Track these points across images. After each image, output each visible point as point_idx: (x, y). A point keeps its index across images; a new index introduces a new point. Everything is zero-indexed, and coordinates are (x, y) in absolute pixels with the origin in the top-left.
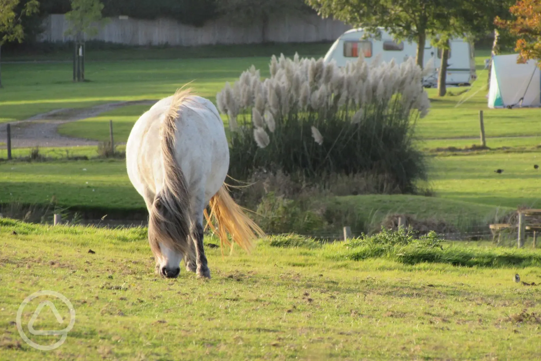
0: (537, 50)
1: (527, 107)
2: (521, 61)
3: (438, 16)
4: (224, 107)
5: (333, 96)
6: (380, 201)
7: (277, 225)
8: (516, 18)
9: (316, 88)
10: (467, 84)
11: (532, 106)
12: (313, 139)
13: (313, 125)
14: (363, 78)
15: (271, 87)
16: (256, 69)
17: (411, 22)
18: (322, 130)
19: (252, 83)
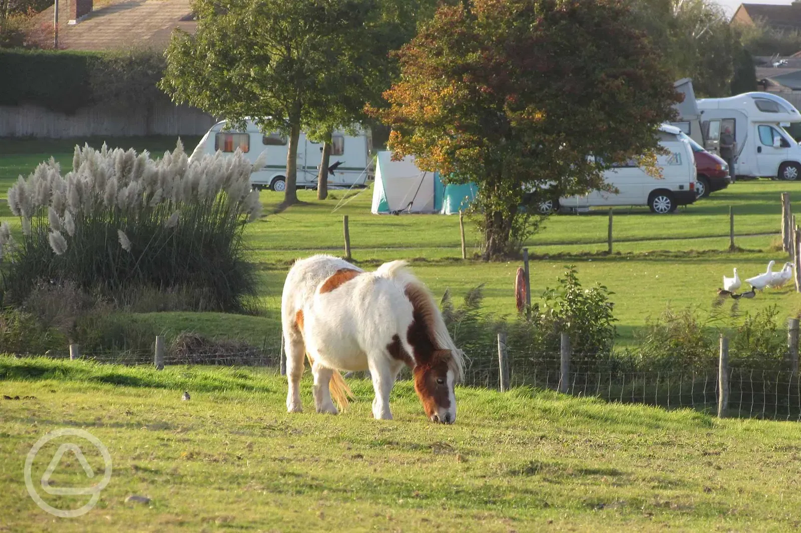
0: (414, 144)
1: (417, 213)
2: (396, 158)
3: (315, 104)
4: (17, 205)
5: (145, 194)
6: (187, 319)
7: (12, 343)
8: (389, 105)
9: (126, 185)
10: (362, 186)
11: (424, 212)
12: (120, 245)
13: (119, 228)
14: (181, 173)
15: (71, 183)
16: (56, 161)
17: (282, 110)
18: (130, 234)
19: (49, 178)
